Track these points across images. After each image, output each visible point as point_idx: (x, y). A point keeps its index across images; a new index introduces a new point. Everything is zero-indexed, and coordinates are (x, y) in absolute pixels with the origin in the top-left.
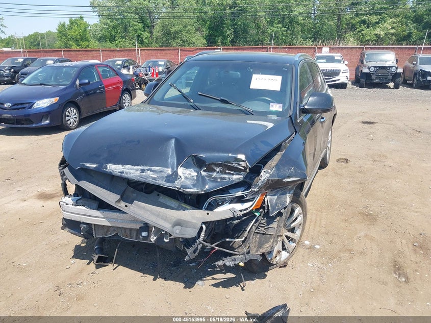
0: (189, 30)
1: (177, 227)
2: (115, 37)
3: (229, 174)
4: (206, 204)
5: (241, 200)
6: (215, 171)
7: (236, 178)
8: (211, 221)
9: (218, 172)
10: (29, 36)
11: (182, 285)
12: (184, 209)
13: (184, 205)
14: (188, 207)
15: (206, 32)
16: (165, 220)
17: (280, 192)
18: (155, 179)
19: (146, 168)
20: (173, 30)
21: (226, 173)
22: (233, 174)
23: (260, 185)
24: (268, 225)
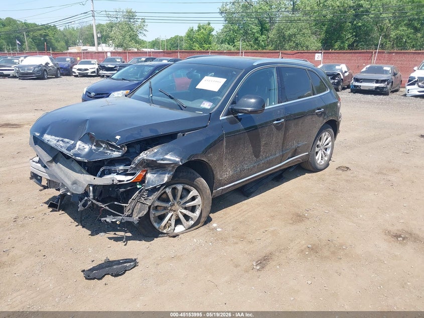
0: (304, 34)
1: (74, 185)
2: (234, 39)
3: (112, 150)
4: (99, 173)
5: (125, 173)
6: (102, 146)
7: (116, 154)
8: (96, 185)
9: (104, 148)
10: (171, 39)
11: (90, 232)
12: (82, 173)
13: (83, 170)
14: (85, 172)
15: (323, 36)
16: (69, 179)
17: (161, 172)
18: (61, 147)
19: (61, 139)
20: (287, 33)
21: (109, 150)
22: (115, 151)
23: (136, 162)
24: (148, 197)
